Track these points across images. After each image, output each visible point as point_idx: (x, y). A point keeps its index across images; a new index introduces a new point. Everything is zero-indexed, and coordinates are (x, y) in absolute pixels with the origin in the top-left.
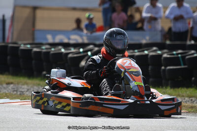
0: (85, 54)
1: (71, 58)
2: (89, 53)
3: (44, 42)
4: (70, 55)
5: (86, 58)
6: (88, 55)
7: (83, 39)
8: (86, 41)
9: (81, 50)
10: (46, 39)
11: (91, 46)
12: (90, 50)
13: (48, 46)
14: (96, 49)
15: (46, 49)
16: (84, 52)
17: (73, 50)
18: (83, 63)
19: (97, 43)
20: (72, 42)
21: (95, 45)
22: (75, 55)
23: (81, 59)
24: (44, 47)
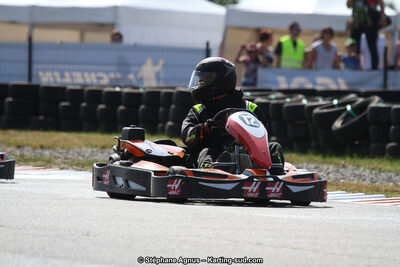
0: (342, 108)
1: (318, 115)
2: (349, 107)
3: (274, 87)
4: (317, 111)
5: (344, 115)
6: (346, 109)
7: (337, 83)
8: (343, 87)
9: (335, 102)
10: (277, 83)
11: (352, 96)
12: (351, 103)
13: (279, 95)
14: (361, 100)
15: (277, 99)
16: (339, 105)
17: (321, 101)
18: (338, 124)
19: (363, 89)
20: (319, 88)
21: (359, 94)
22: (326, 111)
23: (334, 116)
24: (273, 96)
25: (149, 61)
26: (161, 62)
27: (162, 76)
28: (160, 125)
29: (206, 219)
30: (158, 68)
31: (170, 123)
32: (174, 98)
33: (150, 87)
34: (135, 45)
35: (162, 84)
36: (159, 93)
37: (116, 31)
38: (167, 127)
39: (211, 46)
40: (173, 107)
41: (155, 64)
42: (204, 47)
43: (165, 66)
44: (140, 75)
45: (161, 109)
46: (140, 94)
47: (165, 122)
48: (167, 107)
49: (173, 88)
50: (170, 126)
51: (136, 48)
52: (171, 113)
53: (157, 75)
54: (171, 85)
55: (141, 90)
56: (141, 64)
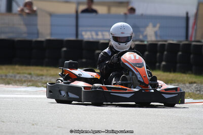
25: (151, 25)
26: (158, 25)
27: (159, 33)
28: (158, 64)
29: (186, 122)
30: (156, 29)
31: (164, 63)
32: (166, 47)
33: (152, 41)
34: (142, 15)
35: (159, 39)
36: (157, 44)
37: (130, 6)
38: (162, 66)
39: (190, 15)
40: (165, 53)
41: (154, 26)
42: (185, 15)
43: (160, 27)
44: (145, 33)
45: (158, 54)
46: (145, 45)
47: (160, 62)
48: (162, 53)
49: (166, 41)
50: (164, 65)
51: (142, 16)
52: (164, 56)
53: (156, 33)
54: (165, 39)
55: (146, 43)
56: (146, 26)
